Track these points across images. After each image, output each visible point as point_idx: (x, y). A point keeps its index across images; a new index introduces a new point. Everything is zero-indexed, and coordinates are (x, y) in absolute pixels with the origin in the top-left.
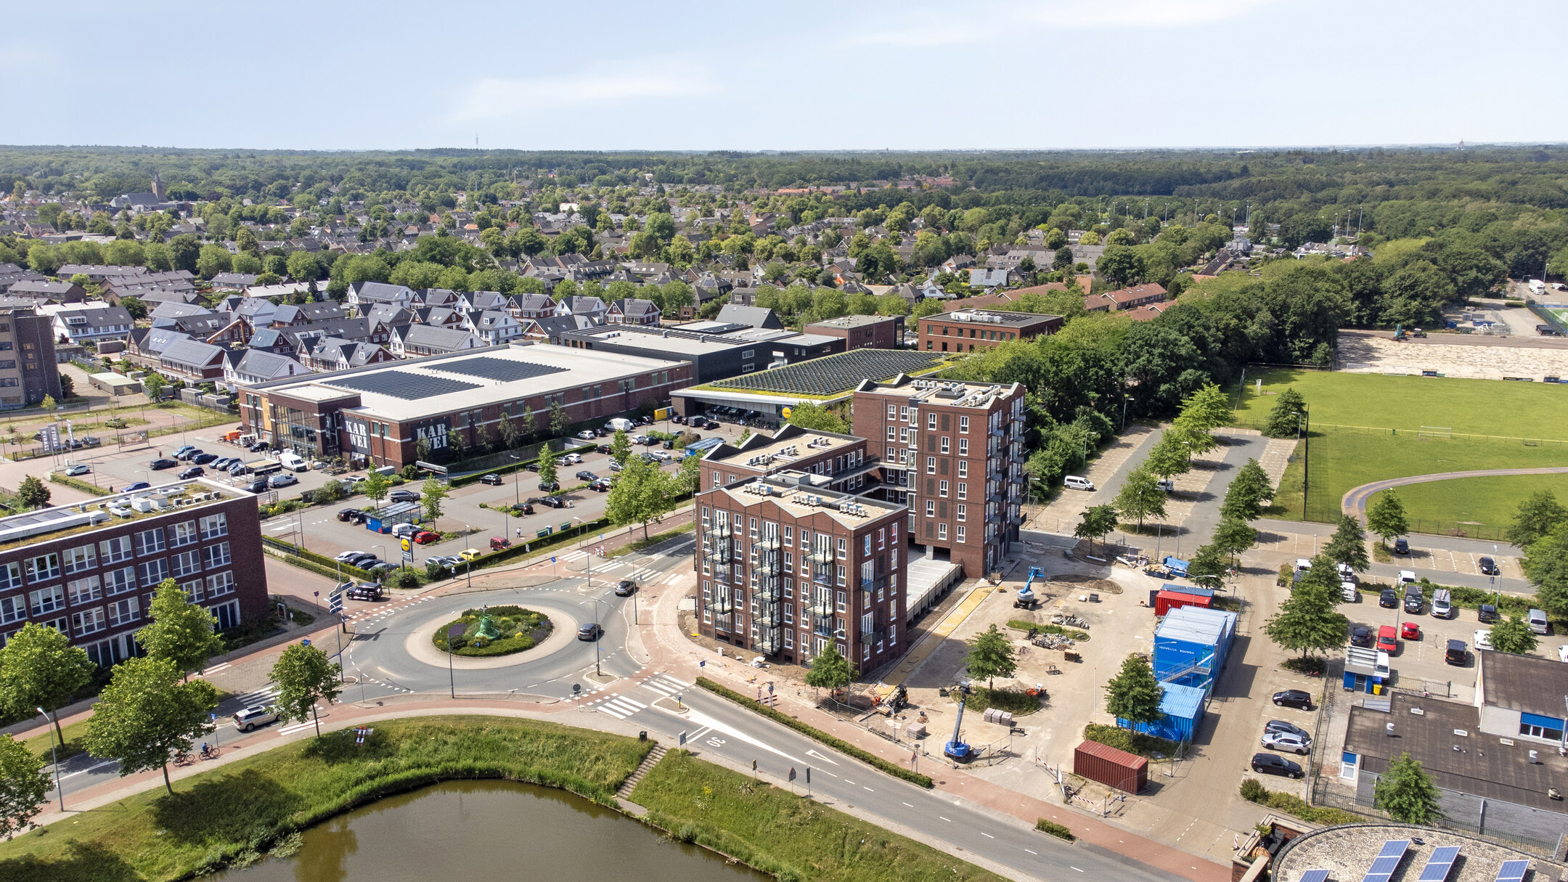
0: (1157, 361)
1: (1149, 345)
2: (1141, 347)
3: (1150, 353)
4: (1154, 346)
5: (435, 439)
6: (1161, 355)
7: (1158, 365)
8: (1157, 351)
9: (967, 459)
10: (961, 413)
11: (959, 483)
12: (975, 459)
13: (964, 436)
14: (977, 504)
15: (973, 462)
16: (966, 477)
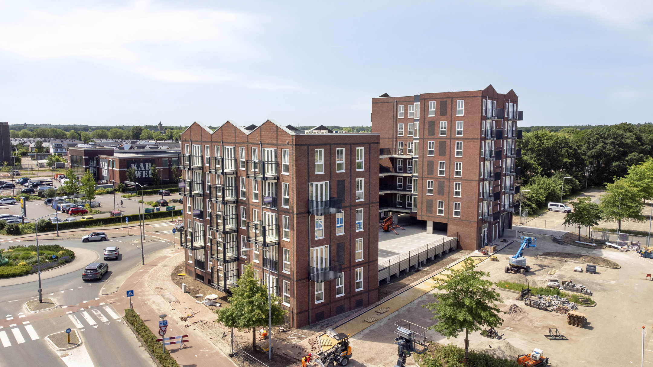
5: (144, 172)
9: (463, 139)
10: (457, 97)
11: (455, 162)
12: (470, 139)
13: (460, 118)
14: (472, 180)
15: (468, 142)
16: (461, 156)
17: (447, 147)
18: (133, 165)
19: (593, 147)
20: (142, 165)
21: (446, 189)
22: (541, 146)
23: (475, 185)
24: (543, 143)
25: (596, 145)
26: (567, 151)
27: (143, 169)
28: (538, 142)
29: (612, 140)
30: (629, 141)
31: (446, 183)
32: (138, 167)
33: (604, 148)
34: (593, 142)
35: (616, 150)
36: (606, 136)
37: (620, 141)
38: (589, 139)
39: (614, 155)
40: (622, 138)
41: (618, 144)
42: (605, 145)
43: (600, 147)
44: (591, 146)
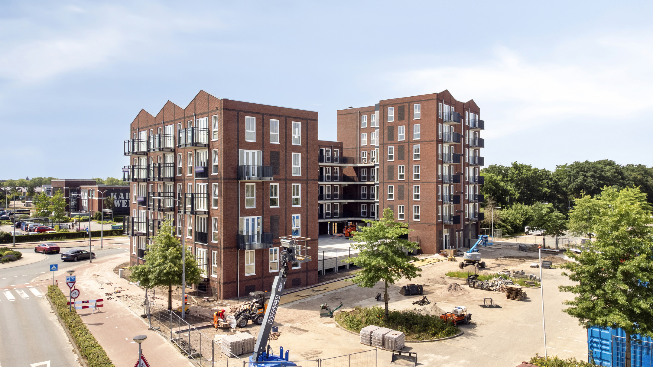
0: (590, 180)
1: (584, 171)
2: (578, 172)
3: (585, 176)
4: (586, 172)
5: (123, 201)
6: (592, 176)
7: (590, 182)
8: (589, 174)
9: (420, 142)
10: (414, 102)
11: (414, 166)
12: (427, 141)
13: (417, 122)
14: (430, 182)
15: (425, 144)
16: (419, 159)
17: (406, 152)
18: (112, 194)
19: (574, 180)
20: (122, 194)
21: (406, 193)
22: (520, 176)
23: (433, 187)
24: (522, 173)
25: (577, 178)
26: (548, 183)
27: (123, 198)
28: (517, 172)
29: (592, 173)
30: (608, 174)
31: (406, 187)
32: (118, 196)
33: (585, 181)
34: (574, 175)
35: (596, 183)
36: (586, 169)
37: (600, 174)
38: (570, 172)
39: (595, 187)
40: (602, 171)
41: (598, 177)
42: (585, 178)
43: (581, 179)
44: (572, 179)
